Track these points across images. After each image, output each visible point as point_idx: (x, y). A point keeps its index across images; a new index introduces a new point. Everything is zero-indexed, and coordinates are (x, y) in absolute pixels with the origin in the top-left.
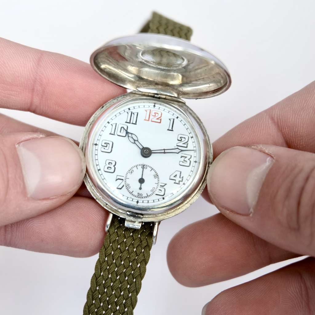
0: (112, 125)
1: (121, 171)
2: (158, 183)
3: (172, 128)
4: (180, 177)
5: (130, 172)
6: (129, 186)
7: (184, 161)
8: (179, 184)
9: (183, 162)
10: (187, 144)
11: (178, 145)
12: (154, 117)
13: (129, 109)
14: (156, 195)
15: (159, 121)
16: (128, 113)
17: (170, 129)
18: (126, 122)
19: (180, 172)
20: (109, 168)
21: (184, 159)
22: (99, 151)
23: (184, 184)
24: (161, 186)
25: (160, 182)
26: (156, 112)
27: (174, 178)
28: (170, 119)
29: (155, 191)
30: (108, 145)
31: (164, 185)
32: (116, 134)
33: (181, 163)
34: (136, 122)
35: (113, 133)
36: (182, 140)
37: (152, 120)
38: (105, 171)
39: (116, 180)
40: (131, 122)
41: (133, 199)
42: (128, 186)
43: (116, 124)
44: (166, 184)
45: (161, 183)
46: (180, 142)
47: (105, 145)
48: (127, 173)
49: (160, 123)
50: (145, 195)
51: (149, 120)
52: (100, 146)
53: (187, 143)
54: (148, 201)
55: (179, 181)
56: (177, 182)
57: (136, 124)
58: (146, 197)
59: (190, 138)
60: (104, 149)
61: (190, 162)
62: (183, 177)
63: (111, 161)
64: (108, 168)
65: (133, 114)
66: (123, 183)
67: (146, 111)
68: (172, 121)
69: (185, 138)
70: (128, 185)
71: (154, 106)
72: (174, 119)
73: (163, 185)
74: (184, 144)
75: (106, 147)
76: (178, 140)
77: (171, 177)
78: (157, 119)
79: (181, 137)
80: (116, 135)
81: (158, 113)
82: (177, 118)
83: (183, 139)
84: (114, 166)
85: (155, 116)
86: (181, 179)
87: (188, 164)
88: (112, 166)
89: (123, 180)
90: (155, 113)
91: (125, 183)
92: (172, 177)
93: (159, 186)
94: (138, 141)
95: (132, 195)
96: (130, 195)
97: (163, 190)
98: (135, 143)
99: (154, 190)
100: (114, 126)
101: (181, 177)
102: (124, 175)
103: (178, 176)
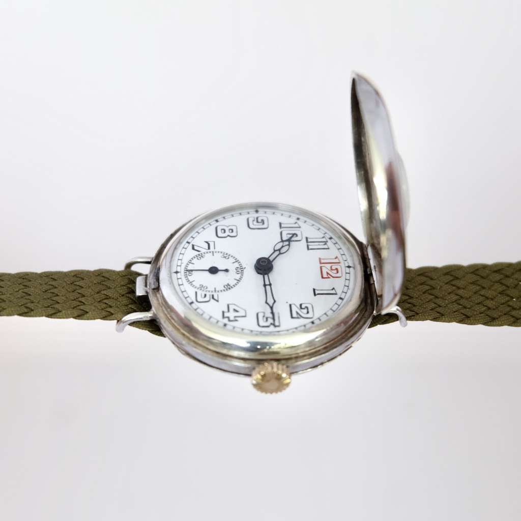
0: (296, 223)
1: (222, 245)
2: (217, 292)
3: (318, 294)
4: (235, 317)
5: (225, 256)
6: (200, 258)
7: (267, 318)
8: (224, 317)
9: (264, 316)
10: (298, 318)
11: (293, 306)
12: (330, 269)
13: (331, 238)
14: (196, 293)
15: (325, 275)
16: (323, 237)
17: (317, 292)
18: (307, 238)
19: (244, 315)
20: (223, 231)
21: (269, 317)
22: (248, 216)
23: (225, 325)
24: (213, 296)
25: (220, 294)
26: (340, 270)
27: (231, 310)
28: (333, 289)
29: (201, 289)
30: (261, 224)
31: (215, 300)
32: (282, 229)
33: (261, 316)
34: (311, 249)
35: (283, 226)
36: (303, 310)
37: (323, 268)
38: (216, 228)
39: (207, 242)
40: (309, 244)
41: (180, 266)
42: (200, 256)
43: (300, 227)
44: (218, 301)
45: (218, 295)
46: (299, 307)
47: (260, 220)
48: (221, 252)
49: (323, 277)
50: (191, 278)
51: (321, 263)
52: (256, 215)
53: (299, 316)
54: (182, 284)
55: (228, 318)
56: (226, 315)
57: (308, 249)
58: (189, 281)
59: (311, 320)
60: (254, 221)
61: (268, 327)
62: (236, 320)
63: (235, 230)
64: (222, 229)
65: (324, 243)
66: (203, 251)
67: (336, 258)
68: (333, 292)
69: (308, 312)
70: (202, 256)
71: (349, 267)
72: (336, 294)
73: (216, 297)
74: (297, 313)
75: (257, 222)
76: (301, 305)
77: (233, 306)
78: (328, 273)
79: (307, 308)
80: (280, 230)
81: (338, 272)
82: (341, 298)
83: (305, 311)
84: (229, 236)
85: (332, 270)
86: (232, 318)
87: (262, 323)
88: (227, 233)
89: (209, 248)
90: (337, 269)
91: (204, 253)
92: (231, 308)
93: (211, 294)
94: (280, 254)
95: (187, 264)
96: (185, 261)
97: (207, 299)
98: (275, 251)
99: (203, 289)
100: (296, 225)
101: (237, 318)
102: (217, 250)
103: (237, 314)
